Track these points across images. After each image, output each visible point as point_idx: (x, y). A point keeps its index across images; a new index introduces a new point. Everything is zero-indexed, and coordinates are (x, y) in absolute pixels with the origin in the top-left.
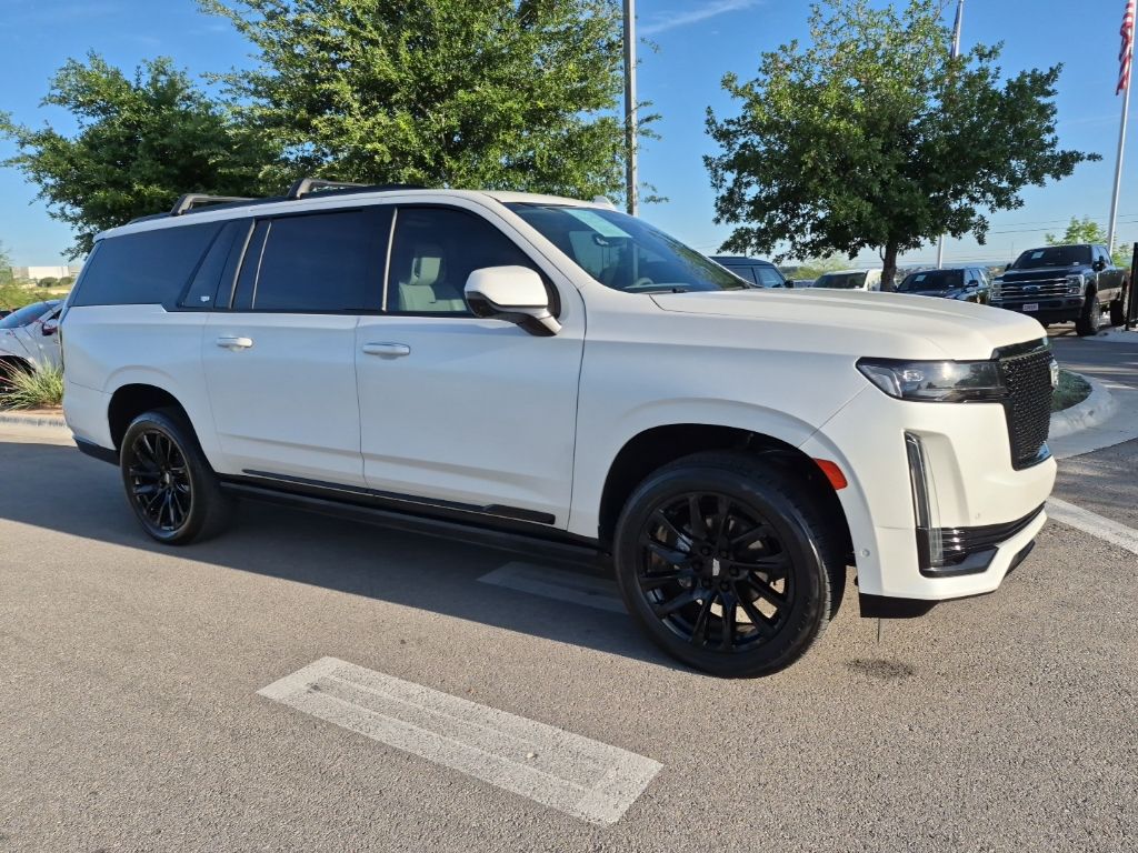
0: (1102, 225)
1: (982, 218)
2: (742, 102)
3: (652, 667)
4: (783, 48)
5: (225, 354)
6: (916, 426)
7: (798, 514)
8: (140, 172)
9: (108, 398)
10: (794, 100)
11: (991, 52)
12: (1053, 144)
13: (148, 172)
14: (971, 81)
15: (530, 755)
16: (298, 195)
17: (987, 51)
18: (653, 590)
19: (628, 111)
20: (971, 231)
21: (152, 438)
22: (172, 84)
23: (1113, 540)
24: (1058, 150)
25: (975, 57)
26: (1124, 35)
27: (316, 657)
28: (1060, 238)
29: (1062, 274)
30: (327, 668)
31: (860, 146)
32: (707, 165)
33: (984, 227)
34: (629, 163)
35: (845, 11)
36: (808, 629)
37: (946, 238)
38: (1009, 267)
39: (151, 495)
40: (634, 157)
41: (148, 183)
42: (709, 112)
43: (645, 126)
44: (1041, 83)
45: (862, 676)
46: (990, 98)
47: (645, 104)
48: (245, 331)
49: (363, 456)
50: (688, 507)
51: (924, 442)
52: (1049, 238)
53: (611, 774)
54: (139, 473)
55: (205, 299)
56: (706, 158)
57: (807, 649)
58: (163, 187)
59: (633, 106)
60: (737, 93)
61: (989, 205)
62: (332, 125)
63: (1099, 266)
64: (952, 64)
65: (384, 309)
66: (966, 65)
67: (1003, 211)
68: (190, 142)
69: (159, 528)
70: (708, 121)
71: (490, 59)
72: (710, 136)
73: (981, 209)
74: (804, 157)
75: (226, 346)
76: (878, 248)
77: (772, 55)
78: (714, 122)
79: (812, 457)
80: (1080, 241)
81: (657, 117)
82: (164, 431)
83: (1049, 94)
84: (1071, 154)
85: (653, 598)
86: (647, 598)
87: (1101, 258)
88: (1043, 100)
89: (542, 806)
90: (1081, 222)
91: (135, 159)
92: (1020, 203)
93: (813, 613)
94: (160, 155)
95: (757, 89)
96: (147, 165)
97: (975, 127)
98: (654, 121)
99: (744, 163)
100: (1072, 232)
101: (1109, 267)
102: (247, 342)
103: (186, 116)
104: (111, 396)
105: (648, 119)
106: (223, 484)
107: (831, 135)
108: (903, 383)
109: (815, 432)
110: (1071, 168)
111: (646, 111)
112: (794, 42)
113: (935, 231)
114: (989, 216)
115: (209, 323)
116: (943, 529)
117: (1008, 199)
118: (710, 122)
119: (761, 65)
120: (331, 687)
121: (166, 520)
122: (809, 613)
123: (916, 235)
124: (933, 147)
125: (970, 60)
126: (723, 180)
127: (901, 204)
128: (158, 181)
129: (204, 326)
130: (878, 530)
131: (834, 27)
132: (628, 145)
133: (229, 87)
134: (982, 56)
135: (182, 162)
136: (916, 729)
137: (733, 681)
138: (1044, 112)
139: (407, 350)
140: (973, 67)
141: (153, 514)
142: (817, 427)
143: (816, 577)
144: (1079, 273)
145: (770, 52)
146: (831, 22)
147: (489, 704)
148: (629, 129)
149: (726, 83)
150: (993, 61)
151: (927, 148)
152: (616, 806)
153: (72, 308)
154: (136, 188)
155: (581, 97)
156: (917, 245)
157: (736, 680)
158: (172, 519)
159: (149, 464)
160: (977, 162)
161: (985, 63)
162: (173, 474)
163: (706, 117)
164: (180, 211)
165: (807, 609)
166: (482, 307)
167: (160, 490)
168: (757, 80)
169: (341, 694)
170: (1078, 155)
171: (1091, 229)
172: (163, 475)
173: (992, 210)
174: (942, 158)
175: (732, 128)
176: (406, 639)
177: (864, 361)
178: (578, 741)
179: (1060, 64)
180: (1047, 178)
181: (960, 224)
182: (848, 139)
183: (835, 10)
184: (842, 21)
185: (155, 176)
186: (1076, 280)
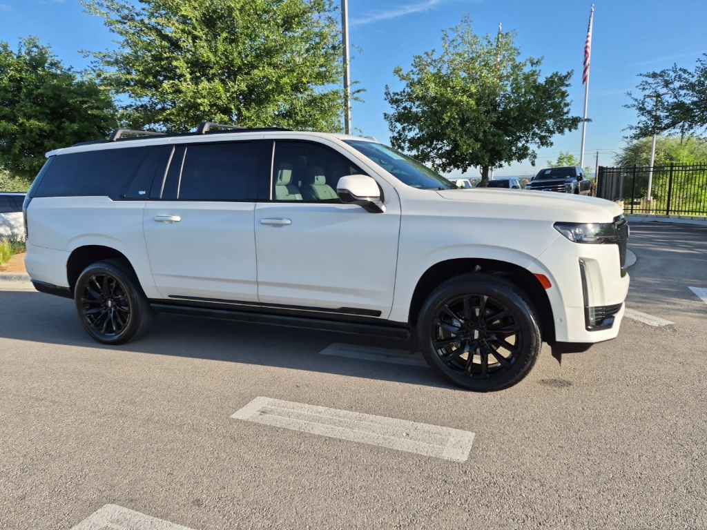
0: (576, 157)
1: (534, 152)
2: (404, 83)
3: (443, 390)
4: (426, 53)
5: (160, 226)
6: (584, 256)
7: (524, 303)
8: (23, 111)
9: (68, 254)
10: (435, 83)
11: (537, 62)
12: (567, 113)
13: (29, 111)
14: (526, 78)
15: (404, 434)
16: (204, 132)
17: (535, 61)
18: (441, 349)
19: (346, 86)
20: (528, 159)
21: (100, 279)
22: (42, 54)
23: (636, 318)
24: (570, 116)
25: (529, 64)
26: (586, 52)
27: (252, 397)
28: (554, 163)
29: (562, 183)
30: (262, 402)
31: (474, 111)
32: (385, 118)
33: (535, 157)
34: (346, 116)
35: (461, 35)
36: (530, 362)
37: (514, 162)
38: (532, 179)
39: (96, 315)
40: (349, 112)
41: (29, 118)
42: (387, 87)
43: (356, 95)
44: (562, 80)
45: (548, 387)
46: (538, 88)
47: (356, 82)
48: (176, 211)
49: (257, 283)
50: (462, 303)
51: (587, 263)
52: (549, 163)
53: (452, 439)
54: (89, 301)
55: (142, 193)
56: (385, 115)
57: (528, 372)
58: (39, 120)
59: (349, 83)
60: (403, 78)
61: (537, 145)
62: (173, 87)
63: (580, 178)
64: (516, 67)
65: (271, 199)
66: (523, 68)
67: (544, 148)
68: (57, 93)
69: (104, 335)
70: (386, 93)
71: (269, 52)
72: (387, 102)
73: (532, 147)
74: (444, 116)
75: (162, 221)
76: (478, 167)
77: (419, 57)
78: (389, 94)
79: (533, 272)
80: (565, 165)
81: (364, 90)
82: (110, 274)
83: (567, 86)
84: (576, 118)
85: (441, 353)
86: (438, 353)
87: (581, 174)
88: (563, 89)
89: (425, 457)
90: (565, 154)
91: (18, 102)
92: (552, 144)
93: (533, 354)
94: (35, 99)
95: (412, 76)
96: (28, 107)
97: (530, 102)
98: (362, 92)
99: (405, 117)
100: (560, 160)
101: (585, 179)
102: (177, 218)
103: (54, 76)
104: (70, 253)
105: (358, 91)
106: (152, 305)
107: (458, 104)
108: (576, 234)
109: (535, 260)
110: (576, 125)
111: (357, 87)
112: (433, 51)
113: (509, 159)
114: (537, 151)
115: (146, 207)
116: (596, 307)
117: (546, 142)
118: (387, 94)
119: (413, 62)
120: (272, 411)
121: (109, 329)
122: (530, 353)
123: (500, 160)
124: (510, 113)
125: (525, 65)
126: (395, 127)
127: (493, 143)
128: (36, 117)
129: (143, 209)
130: (567, 309)
131: (455, 43)
132: (346, 106)
133: (97, 59)
134: (533, 64)
135: (52, 104)
136: (585, 408)
137: (488, 393)
138: (564, 95)
139: (289, 222)
140: (527, 69)
141: (99, 326)
142: (536, 257)
143: (534, 335)
144: (570, 182)
145: (418, 55)
146: (453, 41)
147: (366, 412)
148: (346, 97)
149: (397, 72)
150: (538, 66)
151: (506, 113)
152: (463, 453)
153: (34, 199)
154: (21, 120)
155: (321, 77)
156: (501, 166)
157: (489, 393)
158: (114, 329)
159: (96, 294)
160: (531, 121)
161: (534, 68)
162: (113, 300)
163: (384, 91)
164: (115, 139)
165: (530, 352)
166: (346, 197)
167: (103, 311)
168: (412, 71)
169: (279, 414)
170: (580, 118)
171: (570, 158)
172: (106, 301)
173: (539, 147)
174: (514, 118)
175: (399, 97)
176: (299, 385)
177: (557, 224)
178: (427, 427)
179: (573, 70)
180: (566, 130)
181: (523, 153)
182: (467, 106)
183: (456, 34)
184: (460, 40)
185: (34, 113)
186: (569, 186)
